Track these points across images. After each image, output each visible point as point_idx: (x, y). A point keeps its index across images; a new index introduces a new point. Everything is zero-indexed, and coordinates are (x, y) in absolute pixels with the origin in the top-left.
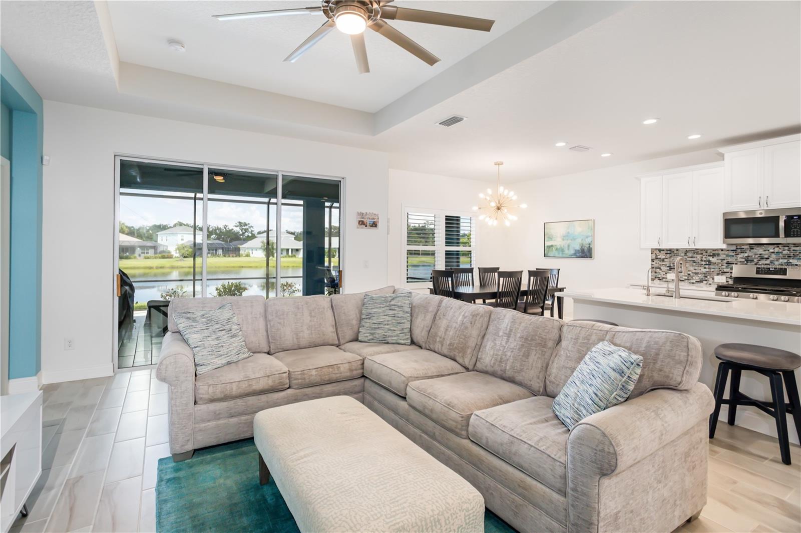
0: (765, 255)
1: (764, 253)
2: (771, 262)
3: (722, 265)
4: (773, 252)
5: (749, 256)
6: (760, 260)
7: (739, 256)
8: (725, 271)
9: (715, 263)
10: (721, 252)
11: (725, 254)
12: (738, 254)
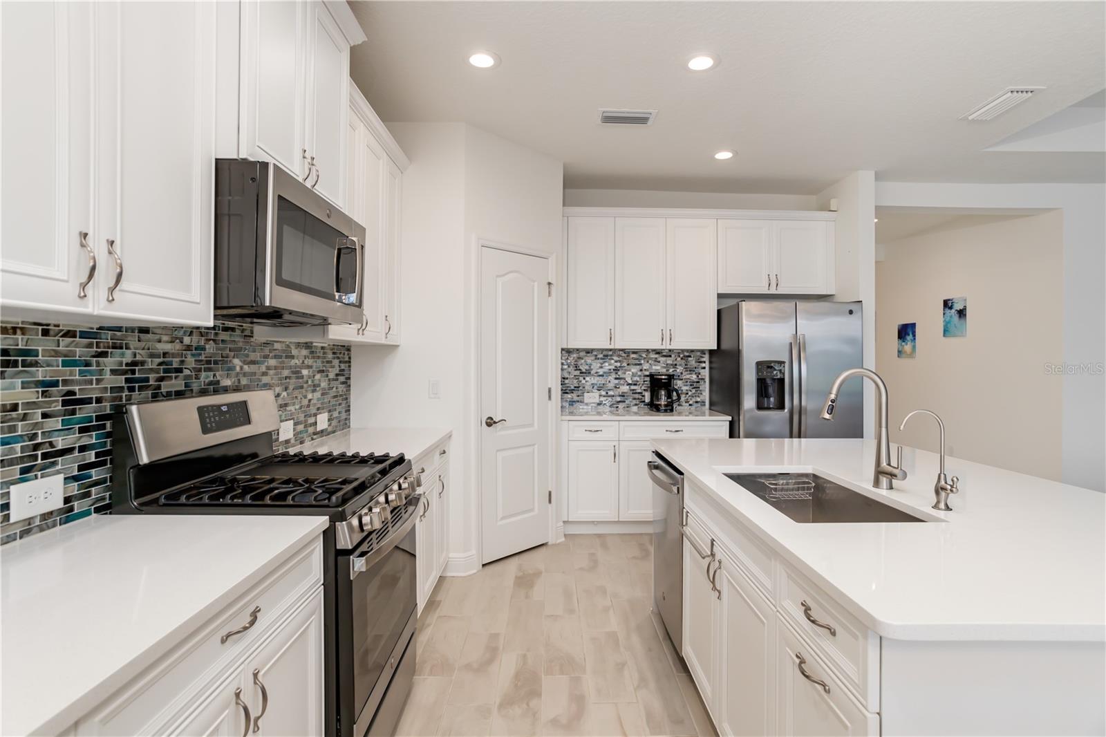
0: (174, 355)
1: (167, 347)
2: (186, 385)
3: (45, 416)
4: (189, 348)
5: (134, 363)
6: (161, 379)
7: (110, 362)
8: (60, 446)
9: (15, 407)
10: (42, 346)
11: (57, 354)
12: (104, 354)
